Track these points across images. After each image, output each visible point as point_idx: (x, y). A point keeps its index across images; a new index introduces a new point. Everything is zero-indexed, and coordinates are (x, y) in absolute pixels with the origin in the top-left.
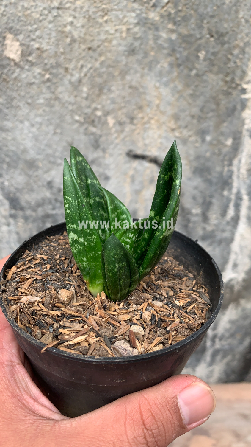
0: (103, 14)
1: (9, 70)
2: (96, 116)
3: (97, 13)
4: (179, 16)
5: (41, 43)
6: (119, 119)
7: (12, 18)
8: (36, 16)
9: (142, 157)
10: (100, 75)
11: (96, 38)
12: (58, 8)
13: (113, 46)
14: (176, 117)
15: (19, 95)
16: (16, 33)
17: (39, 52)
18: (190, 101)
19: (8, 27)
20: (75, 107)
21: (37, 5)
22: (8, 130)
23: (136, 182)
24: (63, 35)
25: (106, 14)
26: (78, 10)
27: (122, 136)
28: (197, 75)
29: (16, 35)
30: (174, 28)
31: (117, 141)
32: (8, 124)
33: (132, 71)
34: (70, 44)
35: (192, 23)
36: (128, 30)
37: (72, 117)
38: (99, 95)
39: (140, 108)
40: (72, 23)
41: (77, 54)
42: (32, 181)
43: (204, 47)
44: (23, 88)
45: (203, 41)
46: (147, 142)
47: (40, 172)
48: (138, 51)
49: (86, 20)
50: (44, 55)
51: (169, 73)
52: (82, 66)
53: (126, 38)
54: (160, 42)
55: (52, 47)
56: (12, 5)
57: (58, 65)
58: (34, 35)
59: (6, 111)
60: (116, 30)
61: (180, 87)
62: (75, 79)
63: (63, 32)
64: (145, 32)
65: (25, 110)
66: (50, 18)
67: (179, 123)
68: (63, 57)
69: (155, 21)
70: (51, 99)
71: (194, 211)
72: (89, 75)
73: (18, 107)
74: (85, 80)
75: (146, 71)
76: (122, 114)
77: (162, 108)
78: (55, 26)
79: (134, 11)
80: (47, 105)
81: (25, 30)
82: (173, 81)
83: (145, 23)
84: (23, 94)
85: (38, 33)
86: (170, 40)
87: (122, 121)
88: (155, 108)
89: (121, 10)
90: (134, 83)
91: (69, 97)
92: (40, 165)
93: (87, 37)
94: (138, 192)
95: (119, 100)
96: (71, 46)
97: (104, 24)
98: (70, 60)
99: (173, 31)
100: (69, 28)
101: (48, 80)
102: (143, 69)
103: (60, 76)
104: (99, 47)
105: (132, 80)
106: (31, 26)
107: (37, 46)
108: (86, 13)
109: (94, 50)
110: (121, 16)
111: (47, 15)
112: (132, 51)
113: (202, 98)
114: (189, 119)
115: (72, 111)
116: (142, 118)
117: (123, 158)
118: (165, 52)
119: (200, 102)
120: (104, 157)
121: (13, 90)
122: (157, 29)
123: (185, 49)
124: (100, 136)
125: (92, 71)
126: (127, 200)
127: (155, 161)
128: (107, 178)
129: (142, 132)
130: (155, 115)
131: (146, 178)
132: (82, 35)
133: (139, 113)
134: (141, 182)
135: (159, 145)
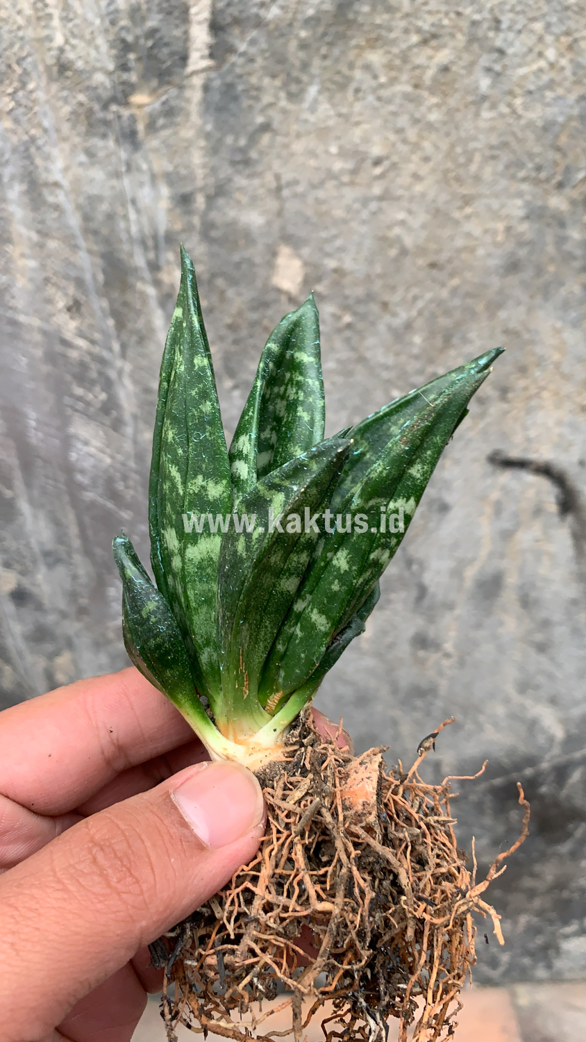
0: (463, 204)
3: (452, 203)
5: (340, 260)
7: (295, 220)
8: (339, 213)
9: (521, 464)
10: (447, 313)
11: (446, 247)
12: (380, 199)
13: (477, 259)
16: (293, 241)
17: (335, 276)
19: (285, 234)
20: (394, 374)
23: (505, 515)
24: (385, 244)
25: (467, 204)
26: (417, 199)
27: (481, 425)
29: (297, 248)
33: (511, 303)
34: (396, 260)
36: (508, 229)
38: (442, 350)
39: (523, 370)
40: (403, 223)
41: (408, 276)
46: (532, 433)
48: (525, 265)
49: (429, 216)
50: (346, 281)
52: (415, 298)
53: (503, 243)
54: (568, 247)
55: (362, 267)
58: (331, 245)
60: (486, 231)
62: (398, 322)
63: (384, 239)
64: (539, 231)
66: (365, 214)
68: (380, 282)
69: (560, 211)
72: (426, 313)
74: (419, 323)
75: (538, 301)
77: (566, 368)
78: (373, 229)
79: (520, 195)
81: (315, 238)
83: (542, 216)
85: (338, 243)
88: (552, 367)
89: (496, 196)
90: (513, 325)
91: (385, 356)
93: (432, 246)
94: (506, 535)
96: (398, 263)
97: (464, 222)
98: (393, 288)
100: (397, 230)
101: (349, 326)
102: (532, 297)
103: (372, 318)
104: (450, 261)
105: (509, 319)
106: (328, 231)
107: (331, 264)
108: (432, 204)
109: (441, 268)
110: (495, 207)
111: (358, 212)
112: (513, 266)
115: (388, 381)
116: (526, 389)
117: (480, 467)
118: (577, 264)
122: (562, 224)
125: (433, 305)
126: (484, 552)
127: (546, 470)
128: (444, 508)
129: (523, 414)
130: (552, 381)
131: (525, 505)
132: (420, 242)
133: (518, 379)
134: (516, 515)
135: (556, 440)
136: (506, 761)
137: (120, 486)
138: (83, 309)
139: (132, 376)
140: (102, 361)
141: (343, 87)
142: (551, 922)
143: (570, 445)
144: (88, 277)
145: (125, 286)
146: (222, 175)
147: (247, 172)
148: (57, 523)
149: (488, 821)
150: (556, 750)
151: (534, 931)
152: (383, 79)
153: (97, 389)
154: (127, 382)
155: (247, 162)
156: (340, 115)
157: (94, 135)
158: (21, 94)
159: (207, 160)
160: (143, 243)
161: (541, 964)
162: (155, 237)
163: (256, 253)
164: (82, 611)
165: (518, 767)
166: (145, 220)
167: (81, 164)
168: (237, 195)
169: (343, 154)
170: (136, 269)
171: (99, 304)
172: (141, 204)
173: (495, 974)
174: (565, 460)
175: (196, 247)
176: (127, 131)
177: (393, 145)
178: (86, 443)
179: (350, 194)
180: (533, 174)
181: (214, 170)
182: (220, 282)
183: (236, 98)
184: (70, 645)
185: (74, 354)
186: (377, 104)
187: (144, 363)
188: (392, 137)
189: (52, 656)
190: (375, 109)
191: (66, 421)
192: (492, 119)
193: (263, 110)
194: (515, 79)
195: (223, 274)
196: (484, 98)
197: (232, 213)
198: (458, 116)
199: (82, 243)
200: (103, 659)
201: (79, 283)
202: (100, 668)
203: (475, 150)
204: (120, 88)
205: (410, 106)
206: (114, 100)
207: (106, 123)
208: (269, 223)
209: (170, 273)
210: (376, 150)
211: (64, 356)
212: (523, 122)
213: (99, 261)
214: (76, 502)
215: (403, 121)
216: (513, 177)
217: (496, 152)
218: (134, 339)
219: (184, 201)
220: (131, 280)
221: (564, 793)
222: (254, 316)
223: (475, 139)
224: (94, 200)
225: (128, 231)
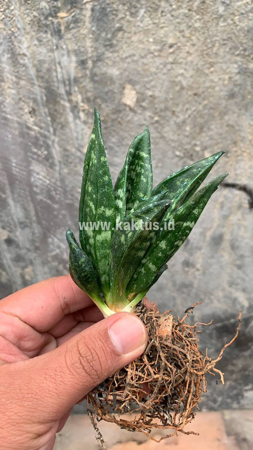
0: (210, 66)
1: (125, 114)
2: (195, 151)
3: (205, 66)
5: (154, 91)
7: (133, 73)
8: (153, 70)
9: (233, 186)
11: (202, 86)
12: (172, 63)
13: (216, 92)
15: (130, 135)
17: (151, 98)
19: (129, 79)
20: (177, 144)
21: (155, 62)
23: (225, 208)
24: (174, 84)
25: (212, 66)
26: (189, 64)
29: (134, 85)
33: (230, 112)
34: (179, 91)
36: (230, 78)
37: (174, 152)
38: (199, 133)
39: (235, 143)
40: (182, 75)
41: (184, 99)
44: (134, 129)
46: (238, 172)
48: (237, 95)
49: (194, 72)
50: (156, 101)
52: (187, 109)
53: (228, 85)
55: (163, 95)
58: (149, 85)
59: (116, 149)
60: (220, 79)
62: (179, 120)
63: (174, 82)
64: (244, 79)
66: (165, 71)
68: (171, 102)
70: (157, 138)
72: (192, 116)
74: (189, 121)
75: (242, 111)
78: (168, 77)
79: (236, 62)
81: (142, 81)
83: (246, 72)
85: (153, 83)
88: (248, 142)
89: (226, 63)
90: (231, 123)
91: (173, 136)
93: (195, 86)
94: (225, 217)
95: (216, 137)
96: (180, 93)
97: (210, 74)
98: (177, 105)
101: (157, 122)
102: (240, 110)
103: (167, 118)
104: (203, 92)
105: (229, 120)
106: (148, 78)
107: (150, 93)
108: (196, 66)
109: (199, 96)
110: (225, 68)
111: (162, 69)
112: (232, 96)
115: (174, 147)
116: (236, 151)
121: (125, 131)
125: (195, 113)
126: (215, 225)
127: (244, 189)
129: (234, 163)
130: (248, 148)
131: (235, 204)
132: (190, 83)
133: (233, 147)
134: (230, 208)
135: (249, 175)
136: (222, 316)
137: (53, 193)
138: (37, 113)
139: (58, 143)
140: (45, 136)
141: (156, 10)
142: (240, 384)
144: (39, 98)
145: (56, 103)
146: (100, 51)
147: (111, 50)
148: (25, 209)
149: (214, 341)
150: (245, 312)
151: (232, 388)
152: (174, 7)
153: (43, 149)
154: (56, 146)
155: (111, 46)
156: (154, 23)
157: (41, 31)
158: (7, 11)
159: (93, 44)
160: (64, 82)
161: (235, 402)
162: (69, 80)
163: (115, 88)
164: (37, 249)
165: (228, 319)
166: (64, 71)
167: (35, 45)
168: (107, 61)
169: (155, 42)
170: (60, 94)
171: (44, 110)
172: (62, 65)
173: (215, 406)
175: (88, 84)
176: (56, 30)
177: (179, 38)
178: (38, 174)
179: (158, 61)
180: (242, 52)
181: (96, 49)
182: (98, 101)
183: (106, 15)
184: (31, 263)
185: (32, 133)
186: (171, 18)
187: (64, 137)
188: (178, 34)
189: (23, 268)
190: (171, 21)
191: (29, 164)
192: (224, 26)
193: (119, 21)
194: (235, 7)
195: (99, 97)
196: (221, 16)
197: (104, 69)
198: (209, 24)
199: (36, 82)
200: (46, 269)
201: (35, 101)
202: (45, 273)
203: (216, 40)
204: (53, 9)
205: (187, 20)
206: (50, 15)
207: (47, 26)
208: (121, 74)
209: (76, 96)
210: (171, 41)
211: (28, 134)
212: (239, 27)
213: (44, 91)
214: (33, 200)
215: (183, 27)
216: (233, 54)
217: (225, 42)
218: (60, 126)
219: (83, 63)
220: (58, 99)
221: (248, 330)
222: (114, 117)
223: (216, 36)
224: (41, 62)
225: (57, 77)
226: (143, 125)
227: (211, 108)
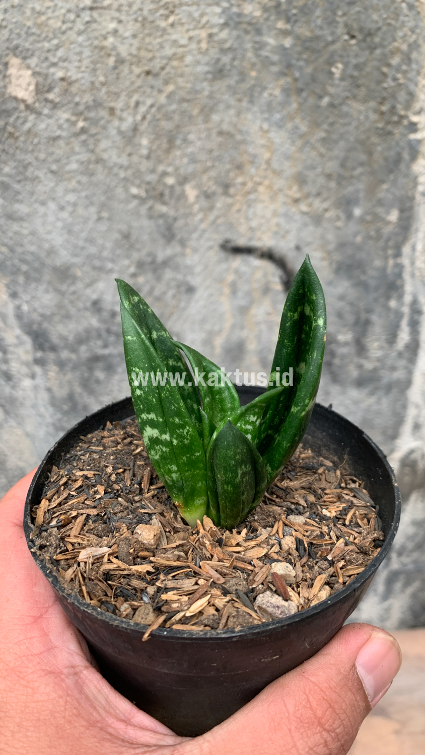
0: (166, 12)
1: (18, 118)
2: (165, 185)
3: (157, 12)
4: (295, 7)
5: (67, 70)
6: (205, 189)
7: (17, 31)
8: (56, 24)
9: (248, 251)
10: (168, 117)
11: (158, 55)
12: (91, 9)
13: (187, 66)
14: (301, 180)
15: (37, 159)
16: (25, 55)
17: (64, 84)
18: (323, 150)
19: (11, 46)
20: (129, 172)
21: (56, 5)
22: (21, 219)
23: (240, 294)
24: (102, 53)
25: (172, 12)
26: (125, 8)
27: (211, 217)
28: (332, 105)
29: (25, 58)
30: (288, 27)
31: (203, 226)
32: (22, 209)
33: (221, 106)
34: (115, 68)
35: (318, 17)
36: (210, 36)
37: (127, 190)
38: (168, 151)
39: (239, 167)
40: (115, 32)
41: (128, 83)
42: (66, 301)
43: (341, 56)
44: (42, 147)
45: (337, 46)
46: (254, 224)
47: (79, 285)
48: (230, 70)
49: (138, 25)
50: (74, 89)
51: (284, 104)
52: (137, 104)
53: (207, 50)
54: (264, 53)
55: (86, 75)
56: (16, 10)
57: (97, 104)
58: (54, 56)
59: (17, 186)
60: (190, 39)
61: (304, 128)
62: (126, 126)
63: (102, 48)
64: (238, 37)
65: (47, 184)
66: (79, 26)
67: (307, 189)
68: (104, 90)
69: (255, 17)
70: (89, 162)
71: (341, 338)
72: (149, 117)
73: (35, 179)
74: (143, 127)
75: (244, 104)
76: (209, 179)
77: (275, 165)
78: (89, 39)
79: (217, 4)
80: (82, 173)
81: (39, 49)
82: (291, 118)
83: (239, 23)
84: (42, 156)
85: (60, 53)
86: (282, 49)
87: (209, 191)
88: (264, 166)
89: (197, 4)
90: (225, 127)
91: (119, 157)
92: (79, 273)
93: (143, 53)
94: (243, 311)
95: (203, 157)
96: (117, 71)
97: (170, 30)
98: (117, 95)
99: (285, 33)
100: (111, 40)
101: (83, 130)
102: (240, 100)
103: (102, 122)
104: (163, 68)
105: (222, 121)
106: (49, 41)
107: (60, 74)
108: (139, 13)
109: (156, 75)
110: (196, 15)
111: (74, 22)
112: (219, 73)
113: (342, 144)
114: (321, 180)
115: (126, 179)
116: (244, 184)
117: (215, 255)
118: (275, 69)
119: (339, 151)
120: (184, 255)
121: (26, 152)
122: (259, 32)
123: (307, 62)
124: (175, 219)
125: (154, 110)
126: (227, 325)
127: (269, 255)
128: (191, 290)
129: (244, 208)
130: (265, 177)
131: (256, 285)
132: (134, 51)
133: (237, 176)
134: (249, 294)
135: (274, 229)
143: (287, 232)
174: (284, 246)
226: (59, 137)
227: (184, 100)
